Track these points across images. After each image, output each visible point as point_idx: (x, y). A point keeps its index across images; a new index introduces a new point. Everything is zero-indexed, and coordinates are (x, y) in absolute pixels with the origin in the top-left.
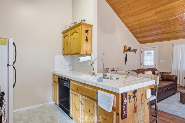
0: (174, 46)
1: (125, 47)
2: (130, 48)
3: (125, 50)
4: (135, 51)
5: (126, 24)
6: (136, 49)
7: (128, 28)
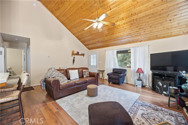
0: (106, 52)
1: (73, 52)
2: (78, 52)
3: (73, 54)
4: (83, 55)
5: (74, 34)
6: (84, 54)
7: (77, 37)
